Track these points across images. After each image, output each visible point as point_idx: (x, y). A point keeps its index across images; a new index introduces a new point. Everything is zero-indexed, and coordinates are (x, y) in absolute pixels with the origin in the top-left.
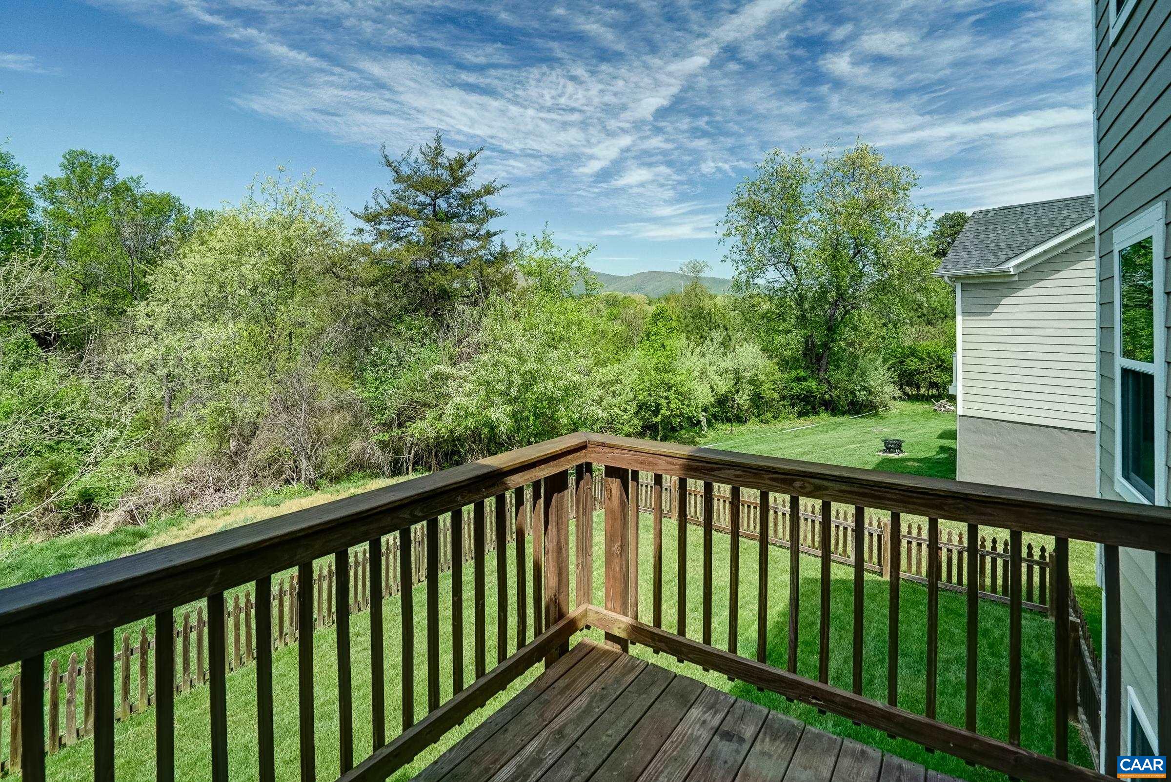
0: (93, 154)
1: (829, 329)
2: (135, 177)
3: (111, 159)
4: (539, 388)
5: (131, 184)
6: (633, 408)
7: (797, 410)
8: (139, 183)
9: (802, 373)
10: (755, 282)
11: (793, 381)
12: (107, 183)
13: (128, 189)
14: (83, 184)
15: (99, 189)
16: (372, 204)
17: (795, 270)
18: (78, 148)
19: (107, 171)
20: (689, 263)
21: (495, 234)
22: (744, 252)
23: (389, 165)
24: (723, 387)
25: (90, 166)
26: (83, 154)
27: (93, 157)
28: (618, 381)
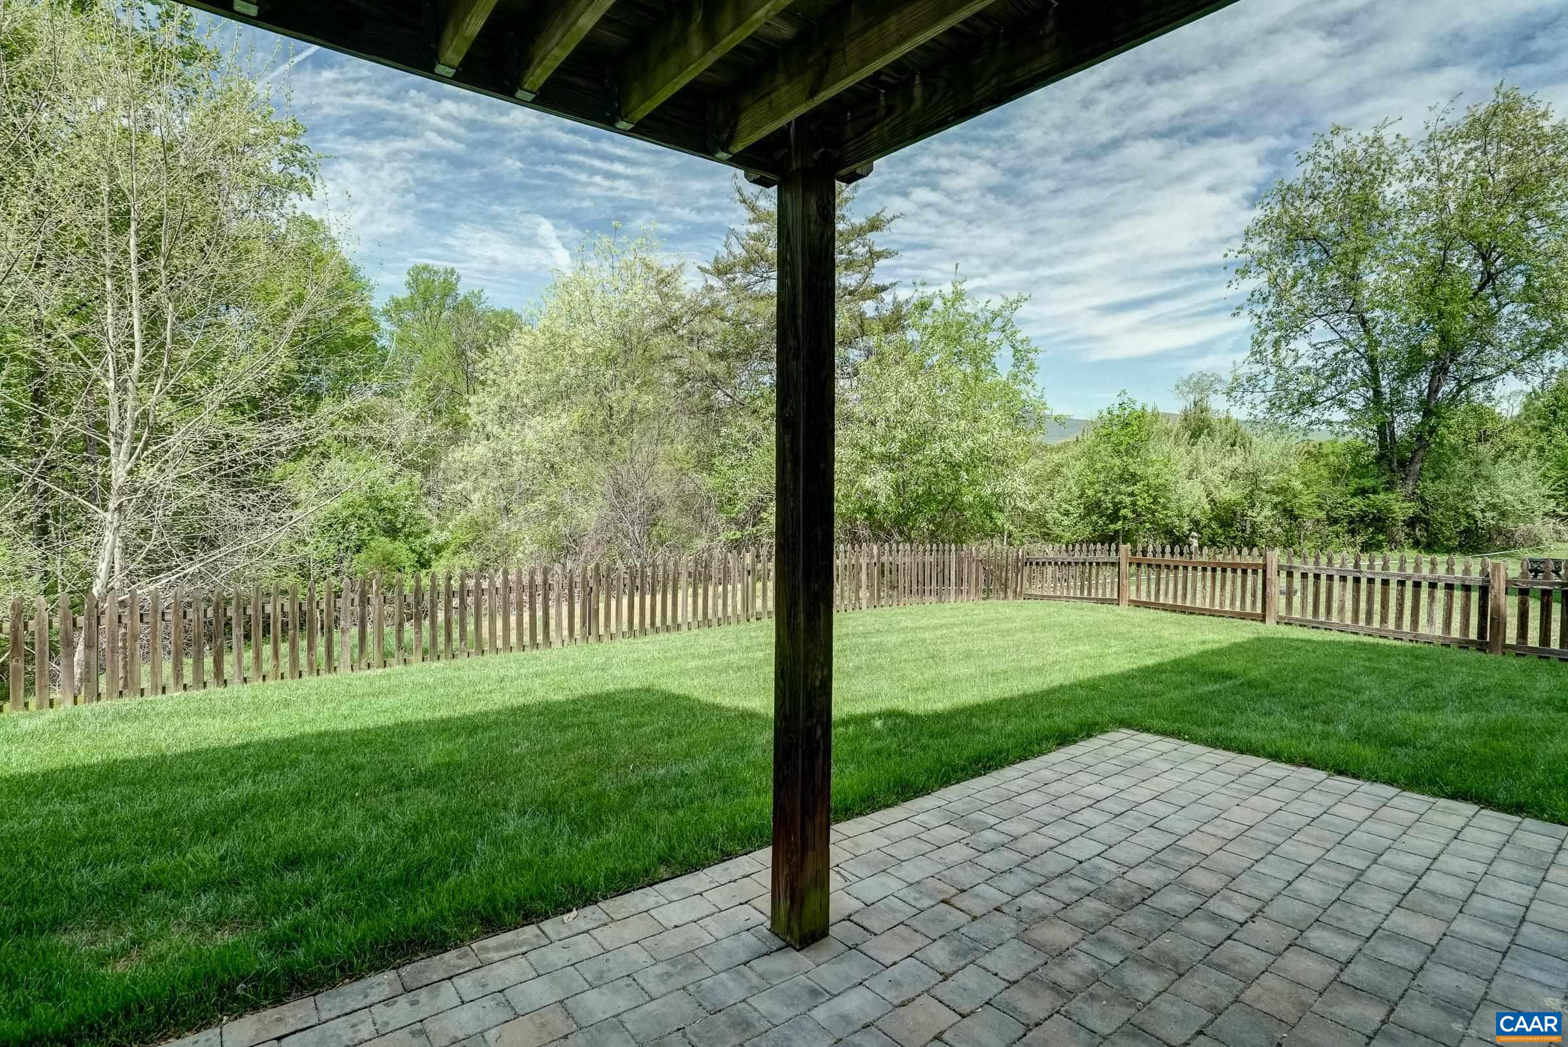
0: (435, 268)
1: (1428, 414)
2: (476, 292)
3: (452, 272)
4: (934, 449)
5: (473, 300)
6: (1077, 511)
7: (1359, 539)
8: (480, 298)
9: (1368, 483)
10: (1292, 346)
11: (1354, 495)
12: (449, 301)
13: (469, 306)
14: (427, 304)
15: (442, 306)
16: (724, 252)
17: (1364, 322)
18: (421, 262)
19: (449, 289)
20: (1191, 377)
21: (884, 289)
22: (1272, 299)
23: (744, 201)
24: (1228, 494)
25: (434, 281)
26: (426, 268)
27: (435, 272)
28: (1056, 472)
